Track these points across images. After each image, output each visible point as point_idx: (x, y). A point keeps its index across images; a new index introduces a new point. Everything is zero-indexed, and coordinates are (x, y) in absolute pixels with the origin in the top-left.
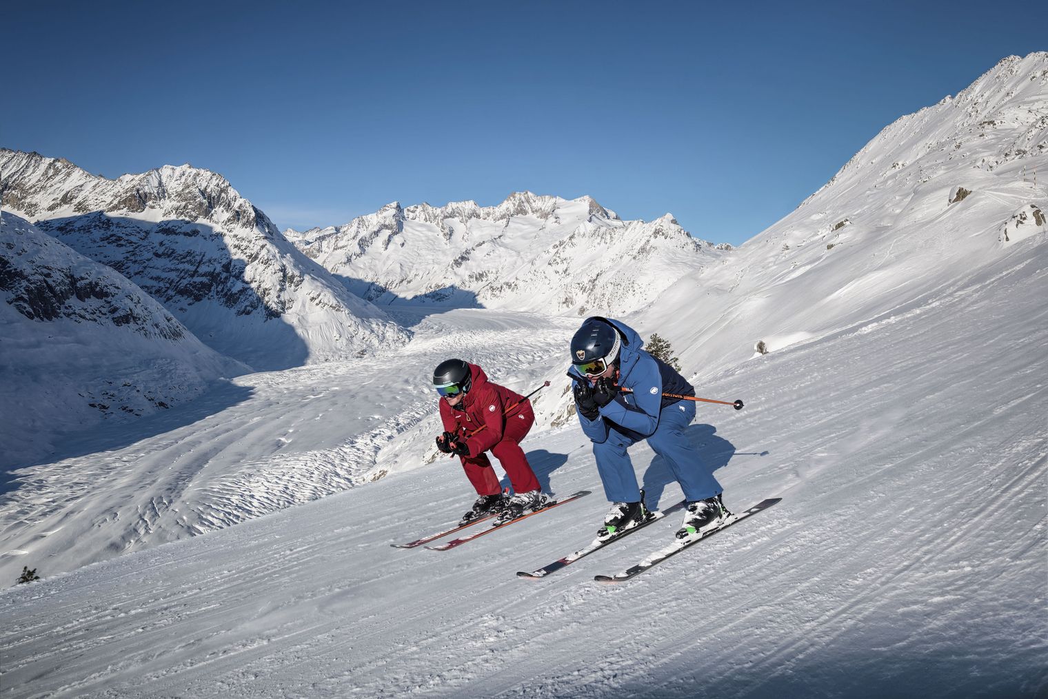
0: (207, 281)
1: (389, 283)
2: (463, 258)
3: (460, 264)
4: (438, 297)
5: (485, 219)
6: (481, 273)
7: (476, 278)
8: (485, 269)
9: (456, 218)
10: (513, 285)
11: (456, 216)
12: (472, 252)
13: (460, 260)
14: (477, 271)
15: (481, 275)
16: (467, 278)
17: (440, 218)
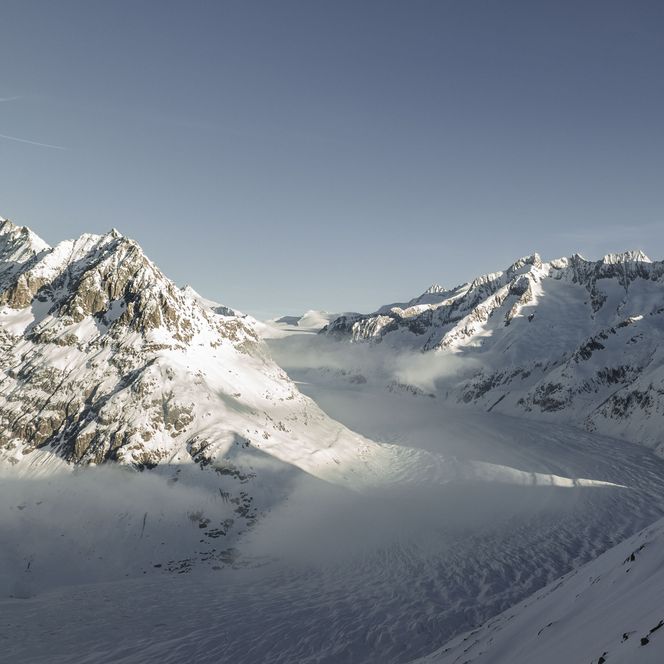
0: (58, 417)
1: (496, 376)
2: (594, 345)
3: (589, 354)
4: (549, 405)
5: (654, 280)
6: (616, 369)
7: (609, 377)
8: (624, 364)
9: (615, 278)
10: (644, 397)
11: (614, 275)
12: (611, 336)
13: (588, 349)
14: (612, 365)
15: (616, 373)
16: (595, 377)
17: (593, 278)
